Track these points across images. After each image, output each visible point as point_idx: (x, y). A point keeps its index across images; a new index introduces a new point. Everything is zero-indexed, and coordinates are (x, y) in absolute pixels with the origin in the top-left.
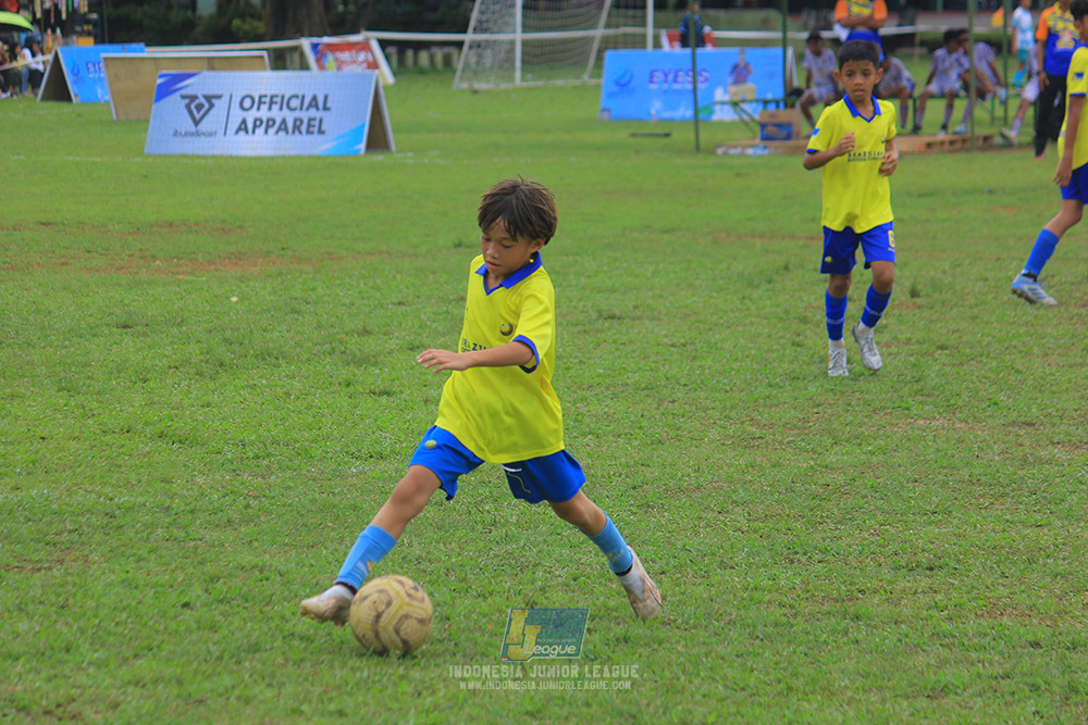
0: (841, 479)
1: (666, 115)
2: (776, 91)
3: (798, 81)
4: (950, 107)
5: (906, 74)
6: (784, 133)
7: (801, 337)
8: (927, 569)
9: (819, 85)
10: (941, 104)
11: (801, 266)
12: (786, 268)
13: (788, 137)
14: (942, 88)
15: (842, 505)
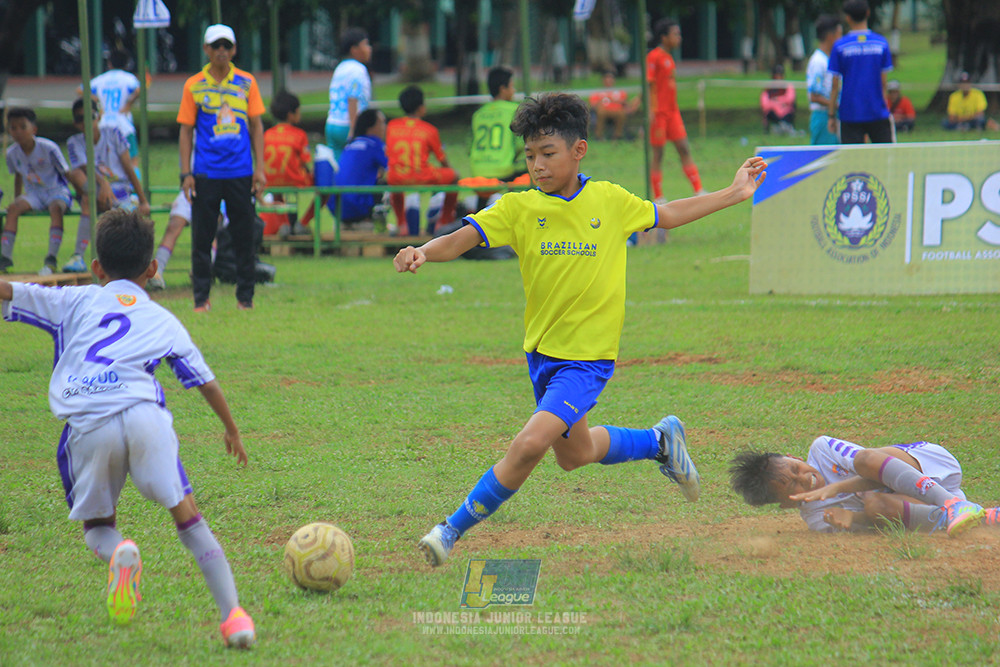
10: (43, 224)
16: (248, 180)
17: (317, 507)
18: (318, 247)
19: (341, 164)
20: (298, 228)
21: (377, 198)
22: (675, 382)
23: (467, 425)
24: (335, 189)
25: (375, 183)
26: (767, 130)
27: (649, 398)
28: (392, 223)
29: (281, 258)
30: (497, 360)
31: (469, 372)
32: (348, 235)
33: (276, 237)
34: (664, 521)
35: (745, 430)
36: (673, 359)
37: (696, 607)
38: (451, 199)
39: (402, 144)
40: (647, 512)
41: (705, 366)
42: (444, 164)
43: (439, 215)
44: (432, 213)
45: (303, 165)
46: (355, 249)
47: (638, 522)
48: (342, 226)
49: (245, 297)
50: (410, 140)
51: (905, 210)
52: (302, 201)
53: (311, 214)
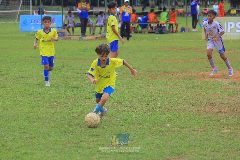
0: (76, 115)
1: (35, 30)
2: (61, 25)
3: (66, 23)
4: (101, 29)
5: (91, 21)
6: (63, 35)
7: (67, 82)
8: (96, 136)
9: (71, 23)
10: (99, 28)
11: (67, 66)
12: (63, 66)
13: (64, 36)
14: (99, 24)
15: (76, 121)
16: (129, 22)
17: (139, 70)
18: (138, 32)
19: (142, 20)
20: (136, 29)
21: (147, 25)
22: (191, 52)
23: (161, 58)
24: (141, 23)
25: (147, 22)
26: (204, 15)
27: (187, 55)
28: (149, 28)
29: (133, 33)
30: (165, 49)
31: (161, 50)
32: (143, 30)
33: (133, 30)
34: (189, 73)
35: (201, 59)
36: (191, 49)
37: (194, 85)
38: (158, 25)
39: (151, 17)
40: (187, 71)
41: (195, 50)
42: (157, 20)
43: (156, 27)
44: (155, 27)
45: (137, 20)
46: (144, 32)
47: (186, 73)
48: (142, 29)
49: (128, 39)
50: (152, 16)
51: (225, 27)
52: (136, 25)
53: (137, 27)
